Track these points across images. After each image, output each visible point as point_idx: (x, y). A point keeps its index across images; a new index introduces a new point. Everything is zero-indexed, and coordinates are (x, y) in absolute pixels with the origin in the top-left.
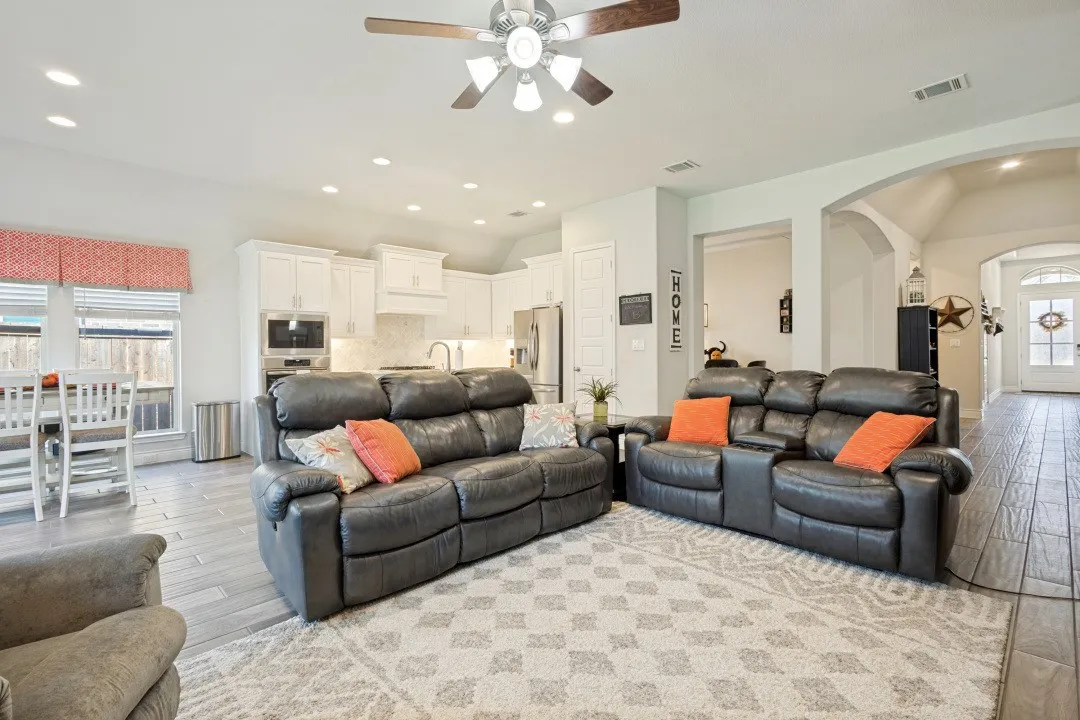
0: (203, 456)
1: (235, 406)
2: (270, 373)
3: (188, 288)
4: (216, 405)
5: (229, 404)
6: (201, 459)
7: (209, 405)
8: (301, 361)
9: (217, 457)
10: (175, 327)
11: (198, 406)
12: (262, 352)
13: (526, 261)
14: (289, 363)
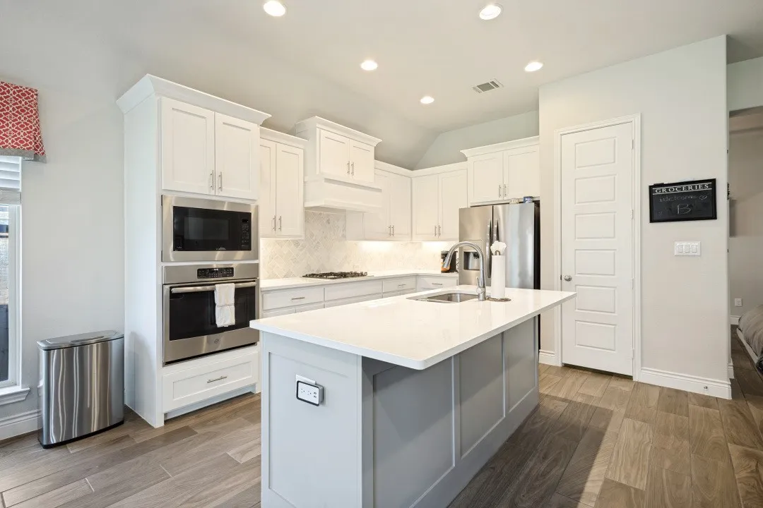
0: (57, 432)
1: (115, 345)
2: (174, 290)
3: (36, 152)
4: (83, 345)
5: (105, 343)
6: (53, 440)
7: (72, 347)
8: (221, 270)
9: (86, 433)
10: (13, 216)
11: (48, 350)
12: (163, 257)
13: (465, 152)
14: (203, 273)
